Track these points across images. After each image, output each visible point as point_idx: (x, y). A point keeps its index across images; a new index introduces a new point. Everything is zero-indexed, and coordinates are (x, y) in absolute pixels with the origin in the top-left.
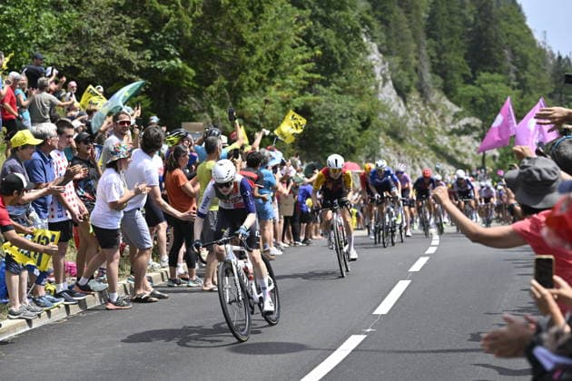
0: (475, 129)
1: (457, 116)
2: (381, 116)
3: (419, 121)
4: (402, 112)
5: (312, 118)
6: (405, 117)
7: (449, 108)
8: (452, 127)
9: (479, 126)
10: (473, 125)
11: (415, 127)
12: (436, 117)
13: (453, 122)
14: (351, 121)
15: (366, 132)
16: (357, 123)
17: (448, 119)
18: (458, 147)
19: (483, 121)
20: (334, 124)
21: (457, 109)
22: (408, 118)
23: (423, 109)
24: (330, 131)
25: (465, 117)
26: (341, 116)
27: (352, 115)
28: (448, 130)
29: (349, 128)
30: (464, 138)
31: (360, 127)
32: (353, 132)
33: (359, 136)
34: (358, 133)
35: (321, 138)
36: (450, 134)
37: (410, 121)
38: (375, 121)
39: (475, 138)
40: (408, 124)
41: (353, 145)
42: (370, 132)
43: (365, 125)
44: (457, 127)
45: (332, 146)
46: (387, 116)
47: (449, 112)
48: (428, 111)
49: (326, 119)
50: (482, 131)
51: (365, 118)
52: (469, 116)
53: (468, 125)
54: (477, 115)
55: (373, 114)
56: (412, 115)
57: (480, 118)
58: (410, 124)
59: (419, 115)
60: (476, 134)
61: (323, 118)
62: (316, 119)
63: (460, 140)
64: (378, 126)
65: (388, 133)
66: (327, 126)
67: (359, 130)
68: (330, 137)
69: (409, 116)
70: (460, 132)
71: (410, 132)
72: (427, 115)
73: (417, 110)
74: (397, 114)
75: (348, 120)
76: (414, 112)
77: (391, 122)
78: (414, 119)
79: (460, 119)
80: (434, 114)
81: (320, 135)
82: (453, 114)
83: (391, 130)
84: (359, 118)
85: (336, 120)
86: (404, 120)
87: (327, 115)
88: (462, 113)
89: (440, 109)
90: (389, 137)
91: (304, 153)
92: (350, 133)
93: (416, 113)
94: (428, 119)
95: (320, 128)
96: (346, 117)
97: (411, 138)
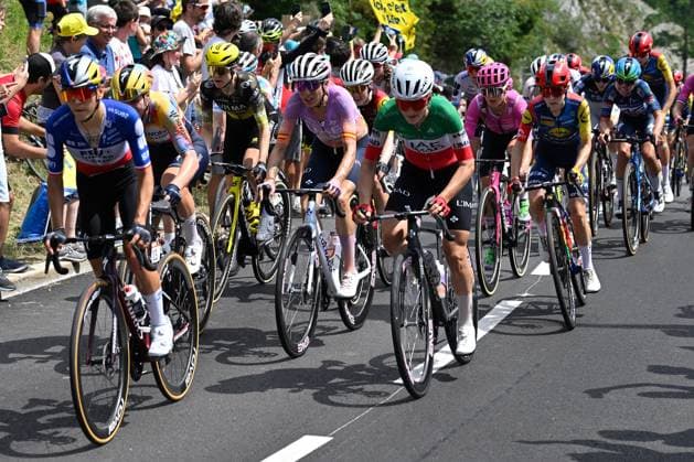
0: (673, 38)
1: (650, 21)
2: (547, 16)
3: (599, 26)
4: (575, 13)
5: (455, 16)
6: (579, 19)
7: (640, 9)
9: (679, 35)
10: (671, 33)
11: (592, 34)
12: (622, 21)
14: (507, 22)
15: (526, 37)
16: (515, 25)
17: (638, 25)
19: (686, 28)
20: (482, 25)
21: (650, 11)
22: (583, 22)
23: (604, 9)
25: (661, 22)
26: (494, 15)
27: (508, 14)
29: (503, 32)
31: (518, 30)
32: (509, 37)
33: (517, 42)
34: (516, 39)
37: (587, 25)
38: (539, 23)
39: (674, 51)
40: (583, 30)
42: (532, 37)
43: (526, 29)
46: (554, 17)
47: (639, 14)
48: (610, 11)
49: (474, 18)
50: (683, 42)
51: (525, 19)
52: (667, 22)
53: (665, 33)
55: (536, 14)
56: (589, 18)
57: (682, 26)
58: (586, 29)
59: (598, 18)
60: (675, 46)
61: (469, 17)
62: (460, 18)
64: (543, 30)
65: (556, 41)
66: (474, 27)
67: (516, 34)
69: (585, 18)
71: (585, 40)
72: (610, 17)
73: (596, 12)
74: (570, 15)
75: (502, 21)
76: (592, 13)
77: (561, 25)
78: (591, 22)
79: (653, 26)
80: (619, 18)
81: (465, 38)
82: (644, 17)
83: (558, 36)
84: (518, 19)
85: (487, 19)
86: (578, 24)
87: (476, 13)
88: (658, 16)
89: (627, 11)
90: (556, 45)
91: (442, 62)
92: (505, 37)
93: (594, 14)
94: (610, 23)
95: (464, 29)
96: (501, 17)
97: (586, 49)
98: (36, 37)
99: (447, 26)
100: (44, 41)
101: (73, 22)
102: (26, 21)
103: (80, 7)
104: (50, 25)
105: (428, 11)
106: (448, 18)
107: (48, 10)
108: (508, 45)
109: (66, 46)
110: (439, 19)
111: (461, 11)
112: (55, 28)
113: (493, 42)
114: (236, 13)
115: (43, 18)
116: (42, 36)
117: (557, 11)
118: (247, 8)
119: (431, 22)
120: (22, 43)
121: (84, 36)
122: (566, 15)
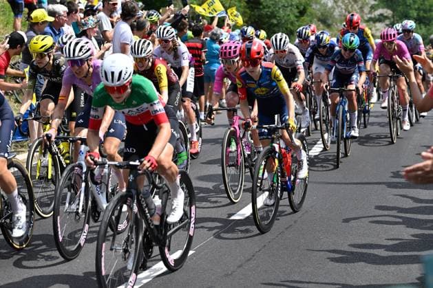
0: (386, 18)
1: (373, 8)
2: (314, 6)
3: (344, 11)
4: (330, 4)
5: (261, 7)
6: (333, 7)
8: (369, 16)
9: (390, 15)
10: (385, 15)
11: (340, 16)
12: (357, 8)
13: (370, 12)
14: (291, 9)
15: (303, 18)
16: (296, 11)
17: (366, 10)
18: (374, 32)
19: (393, 12)
20: (278, 12)
21: (373, 2)
22: (335, 9)
24: (275, 17)
25: (379, 8)
26: (284, 6)
27: (292, 5)
28: (366, 18)
29: (289, 15)
30: (379, 25)
31: (298, 14)
32: (292, 18)
34: (296, 19)
35: (267, 22)
36: (368, 21)
37: (337, 10)
38: (309, 10)
39: (387, 25)
40: (335, 14)
41: (292, 28)
42: (305, 18)
43: (302, 13)
44: (373, 16)
45: (276, 29)
46: (318, 6)
47: (367, 4)
48: (350, 3)
50: (392, 20)
51: (302, 8)
52: (383, 8)
53: (382, 15)
54: (389, 7)
55: (308, 5)
56: (338, 6)
58: (336, 13)
59: (343, 7)
60: (387, 22)
61: (269, 7)
62: (264, 8)
63: (375, 27)
64: (312, 14)
65: (319, 20)
66: (272, 13)
67: (296, 17)
68: (275, 22)
69: (336, 7)
70: (375, 20)
71: (336, 19)
72: (350, 6)
73: (342, 3)
74: (327, 6)
75: (289, 9)
76: (340, 4)
77: (322, 11)
78: (340, 9)
79: (375, 11)
80: (355, 6)
81: (267, 20)
82: (370, 6)
83: (321, 17)
84: (297, 8)
85: (279, 8)
86: (332, 10)
87: (273, 4)
88: (378, 5)
89: (360, 2)
90: (319, 23)
92: (290, 19)
93: (341, 4)
94: (350, 9)
95: (267, 14)
96: (287, 7)
97: (337, 24)
98: (19, 23)
99: (256, 13)
100: (23, 25)
101: (40, 14)
102: (12, 14)
103: (43, 5)
104: (27, 16)
105: (246, 4)
106: (257, 8)
107: (25, 7)
108: (292, 23)
109: (36, 28)
110: (252, 9)
111: (264, 4)
112: (29, 18)
113: (283, 21)
114: (134, 7)
115: (22, 11)
116: (22, 22)
117: (320, 3)
118: (141, 4)
119: (247, 10)
120: (10, 26)
121: (46, 21)
122: (325, 5)
